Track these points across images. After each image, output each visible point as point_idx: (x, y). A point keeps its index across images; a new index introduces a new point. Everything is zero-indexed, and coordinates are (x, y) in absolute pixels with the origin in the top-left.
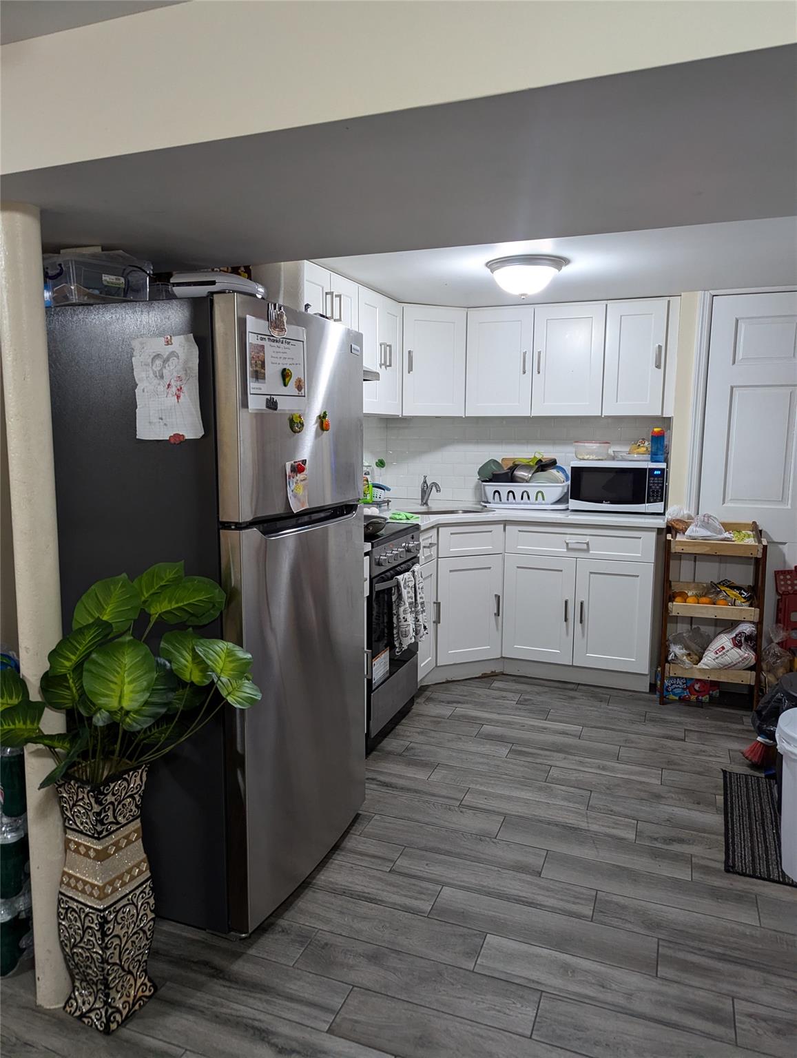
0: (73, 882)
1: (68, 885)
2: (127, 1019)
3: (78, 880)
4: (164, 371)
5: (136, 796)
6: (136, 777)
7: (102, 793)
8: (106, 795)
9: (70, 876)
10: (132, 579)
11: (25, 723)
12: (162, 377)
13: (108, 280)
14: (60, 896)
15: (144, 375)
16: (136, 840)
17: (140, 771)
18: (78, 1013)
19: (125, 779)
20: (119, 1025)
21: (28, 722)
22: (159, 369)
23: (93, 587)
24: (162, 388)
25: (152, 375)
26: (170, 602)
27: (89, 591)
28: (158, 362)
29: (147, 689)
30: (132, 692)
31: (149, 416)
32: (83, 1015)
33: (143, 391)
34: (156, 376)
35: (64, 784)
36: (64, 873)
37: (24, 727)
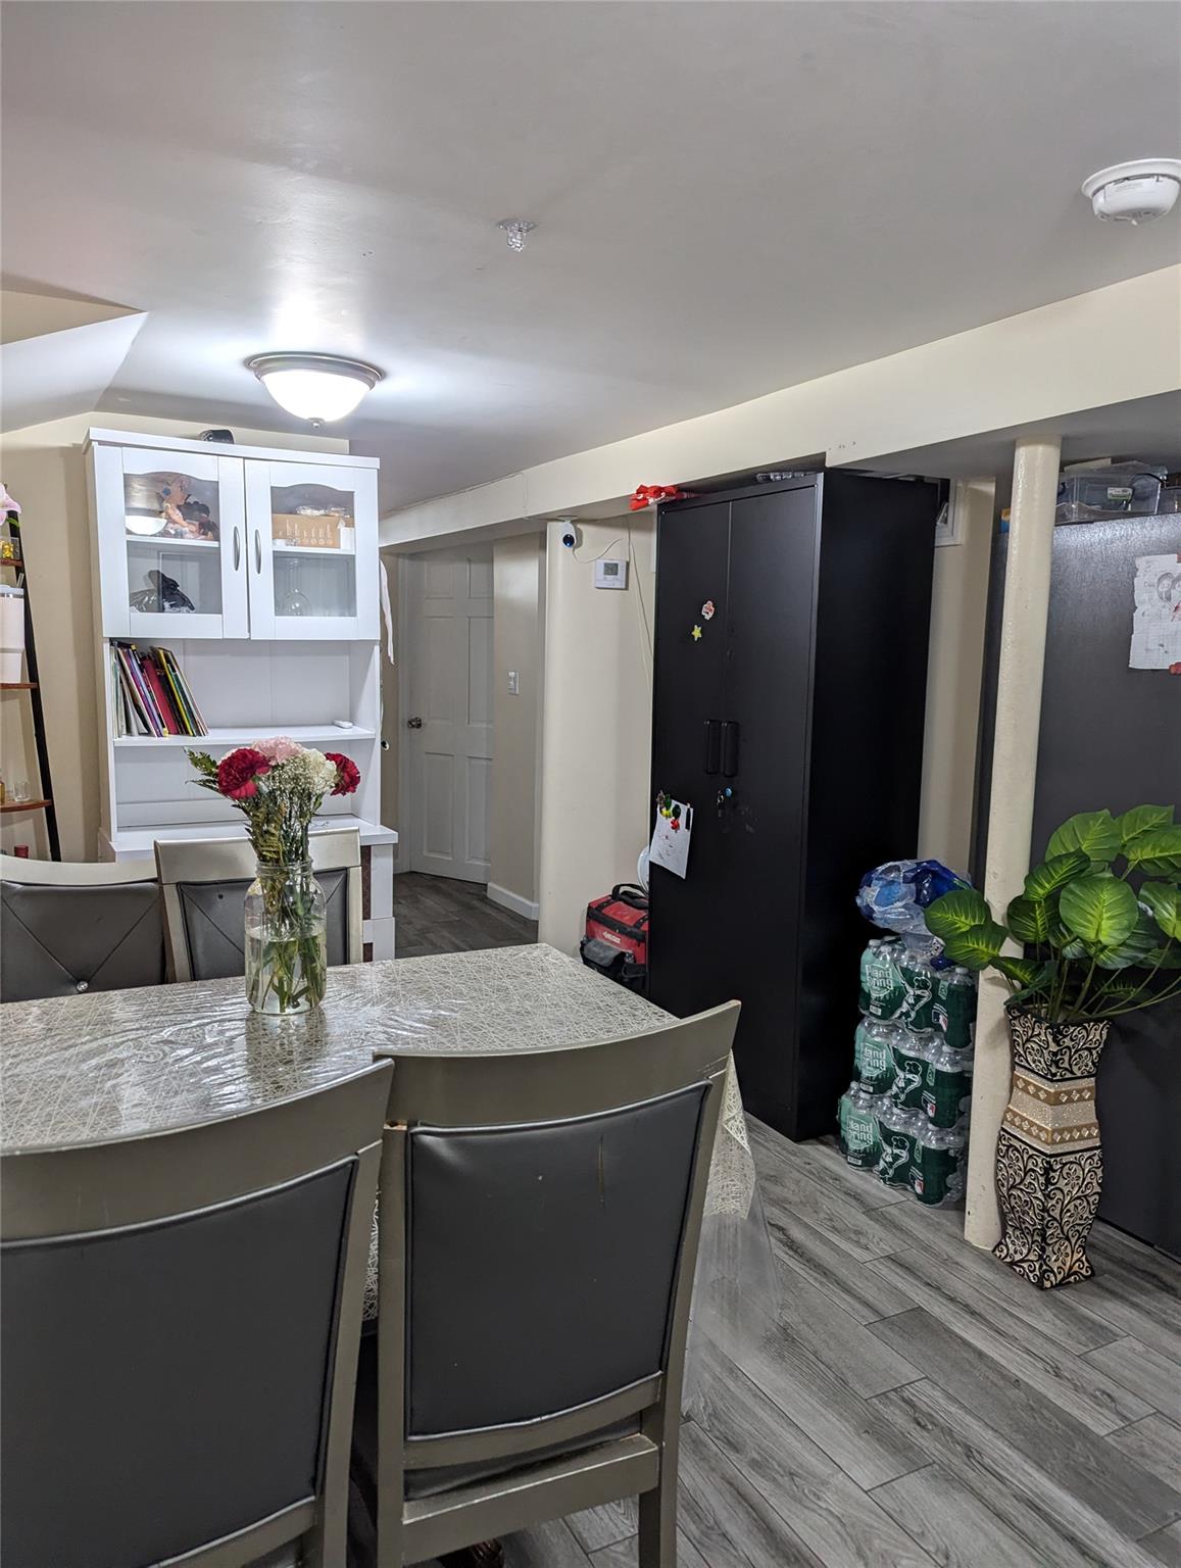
0: (1017, 1120)
1: (1012, 1123)
2: (1060, 1285)
3: (1023, 1119)
4: (1172, 591)
5: (1094, 1052)
6: (1096, 1030)
7: (1061, 1034)
8: (1065, 1037)
9: (1015, 1114)
10: (1114, 816)
11: (987, 947)
12: (1169, 599)
13: (1114, 493)
14: (1002, 1133)
15: (1146, 597)
16: (1088, 1100)
17: (1101, 1026)
18: (1008, 1260)
19: (1085, 1028)
20: (1052, 1286)
21: (990, 946)
22: (1166, 589)
23: (1071, 819)
24: (1166, 611)
25: (1156, 596)
26: (1153, 849)
27: (1067, 823)
28: (1166, 582)
29: (1127, 928)
30: (1110, 927)
31: (1147, 642)
32: (1013, 1264)
33: (1143, 614)
34: (1161, 598)
35: (1019, 1017)
36: (1009, 1110)
37: (985, 950)
